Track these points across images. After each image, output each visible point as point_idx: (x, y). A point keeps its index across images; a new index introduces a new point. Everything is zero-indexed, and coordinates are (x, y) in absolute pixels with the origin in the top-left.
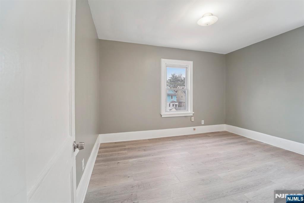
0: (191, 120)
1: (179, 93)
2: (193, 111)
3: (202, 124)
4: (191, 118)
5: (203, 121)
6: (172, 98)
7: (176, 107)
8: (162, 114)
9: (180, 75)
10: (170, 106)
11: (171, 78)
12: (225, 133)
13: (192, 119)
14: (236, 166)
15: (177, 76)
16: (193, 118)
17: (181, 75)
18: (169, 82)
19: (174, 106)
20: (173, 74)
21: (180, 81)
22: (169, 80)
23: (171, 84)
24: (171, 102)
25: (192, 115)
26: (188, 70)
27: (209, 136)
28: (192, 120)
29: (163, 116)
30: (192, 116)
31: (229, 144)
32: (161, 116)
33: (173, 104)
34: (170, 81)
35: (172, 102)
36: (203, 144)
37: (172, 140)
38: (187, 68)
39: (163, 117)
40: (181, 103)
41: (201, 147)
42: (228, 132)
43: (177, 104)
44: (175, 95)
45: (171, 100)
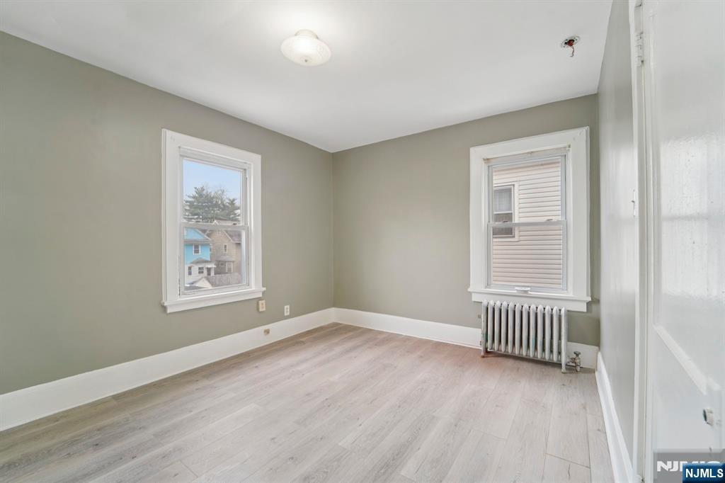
0: (258, 309)
1: (219, 237)
2: (263, 286)
3: (286, 314)
4: (258, 304)
5: (288, 307)
6: (197, 252)
7: (209, 274)
8: (165, 304)
9: (220, 192)
10: (190, 273)
11: (194, 197)
12: (334, 328)
13: (260, 306)
14: (371, 403)
15: (210, 193)
16: (262, 304)
17: (223, 192)
18: (188, 208)
19: (202, 272)
20: (199, 187)
21: (219, 207)
22: (187, 202)
23: (195, 215)
24: (193, 263)
25: (261, 296)
26: (247, 177)
27: (303, 343)
28: (261, 310)
29: (169, 311)
30: (260, 299)
31: (347, 352)
32: (164, 308)
33: (200, 268)
34: (190, 206)
35: (198, 262)
36: (292, 366)
37: (204, 377)
38: (245, 170)
39: (170, 313)
40: (222, 264)
41: (289, 378)
42: (341, 324)
43: (212, 266)
44: (205, 244)
45: (195, 257)
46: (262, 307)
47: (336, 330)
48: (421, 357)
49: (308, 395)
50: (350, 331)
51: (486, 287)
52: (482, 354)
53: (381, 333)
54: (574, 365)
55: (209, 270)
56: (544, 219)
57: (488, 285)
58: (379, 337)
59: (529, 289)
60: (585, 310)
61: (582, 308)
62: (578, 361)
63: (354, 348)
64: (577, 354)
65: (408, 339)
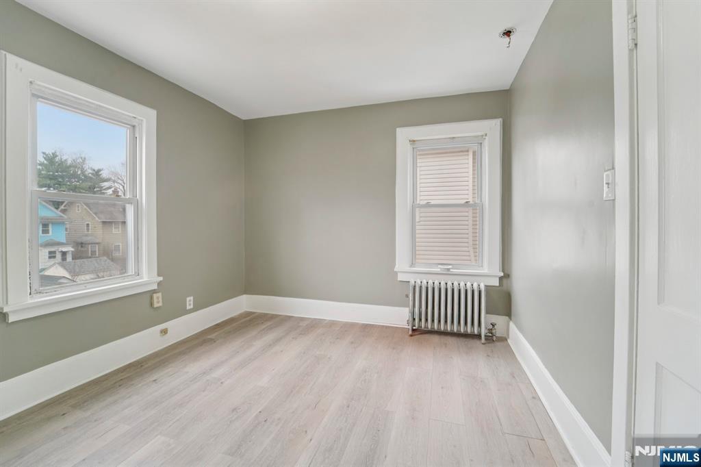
0: (152, 304)
1: (78, 215)
2: (159, 275)
3: (188, 307)
4: (152, 298)
5: (192, 298)
6: (45, 231)
7: (64, 259)
8: (5, 311)
9: (80, 160)
11: (41, 165)
12: (248, 318)
13: (155, 300)
15: (66, 160)
16: (158, 298)
17: (84, 160)
19: (54, 257)
20: (49, 152)
25: (156, 287)
26: (137, 135)
27: (212, 341)
28: (155, 305)
30: (154, 291)
31: (270, 346)
32: (4, 316)
33: (50, 253)
35: (47, 244)
38: (134, 126)
40: (83, 247)
41: (204, 391)
42: (254, 313)
43: (69, 249)
44: (58, 223)
45: (43, 238)
46: (158, 301)
47: (250, 320)
48: (352, 343)
49: (234, 410)
50: (267, 320)
51: (411, 266)
52: (410, 332)
53: (302, 319)
54: (490, 335)
55: (64, 254)
56: (463, 202)
57: (412, 265)
58: (301, 324)
59: (450, 267)
60: (498, 285)
61: (496, 282)
62: (494, 331)
63: (277, 341)
64: (493, 325)
65: (332, 324)
